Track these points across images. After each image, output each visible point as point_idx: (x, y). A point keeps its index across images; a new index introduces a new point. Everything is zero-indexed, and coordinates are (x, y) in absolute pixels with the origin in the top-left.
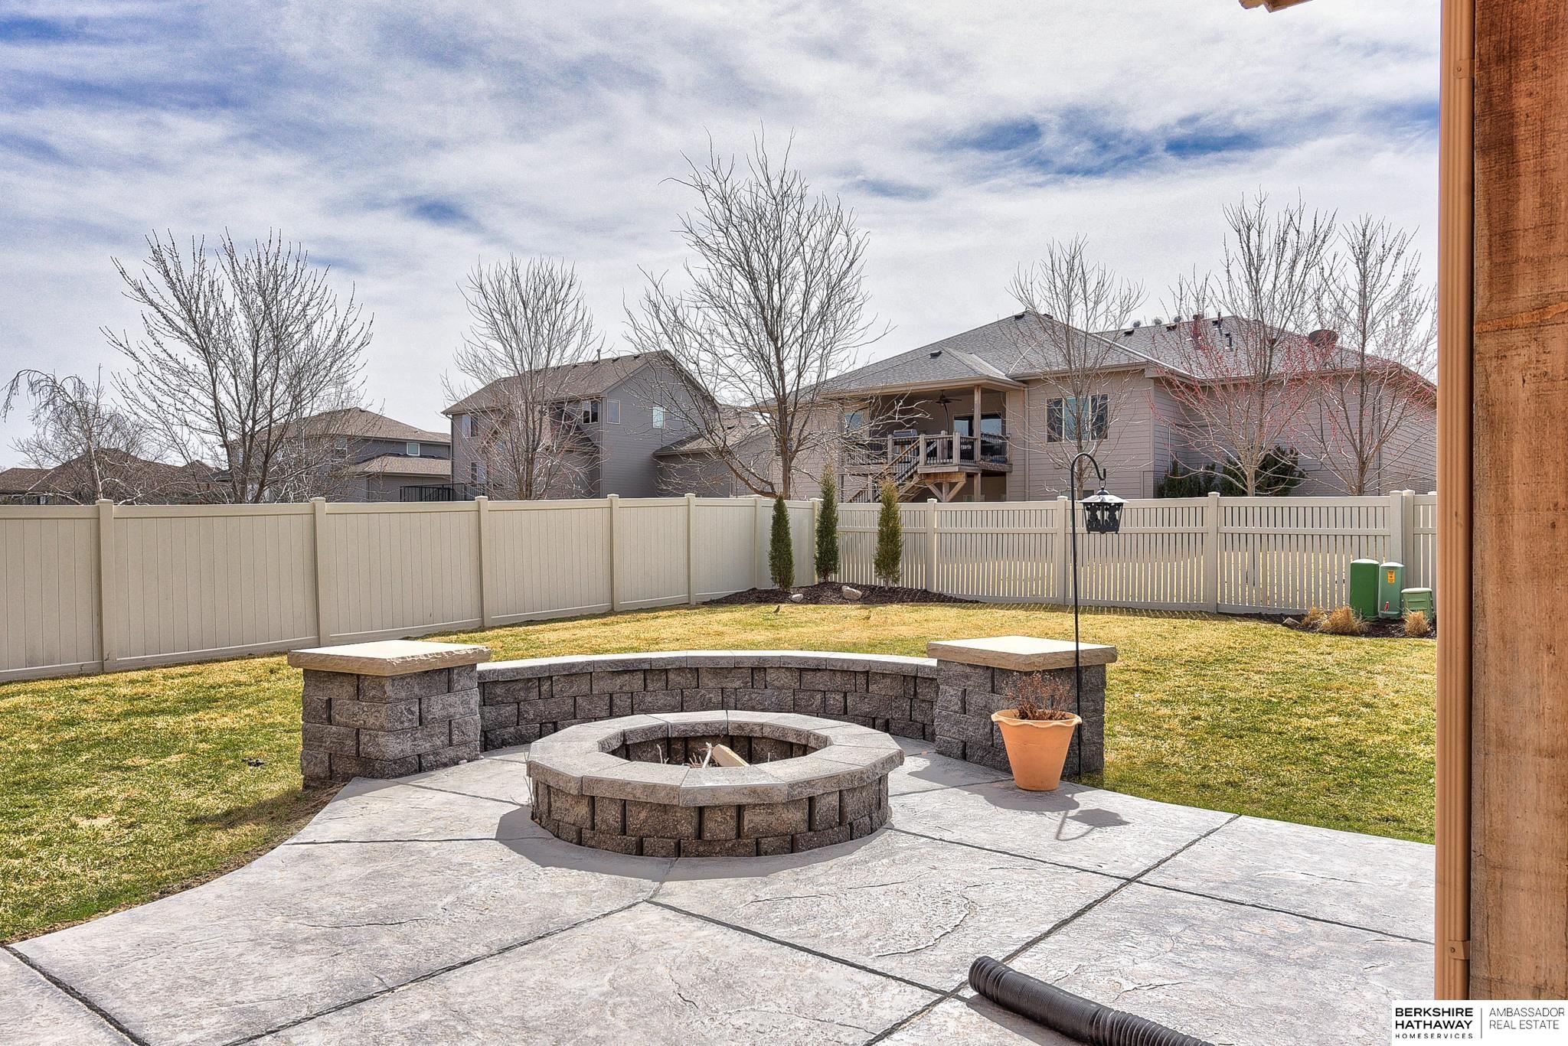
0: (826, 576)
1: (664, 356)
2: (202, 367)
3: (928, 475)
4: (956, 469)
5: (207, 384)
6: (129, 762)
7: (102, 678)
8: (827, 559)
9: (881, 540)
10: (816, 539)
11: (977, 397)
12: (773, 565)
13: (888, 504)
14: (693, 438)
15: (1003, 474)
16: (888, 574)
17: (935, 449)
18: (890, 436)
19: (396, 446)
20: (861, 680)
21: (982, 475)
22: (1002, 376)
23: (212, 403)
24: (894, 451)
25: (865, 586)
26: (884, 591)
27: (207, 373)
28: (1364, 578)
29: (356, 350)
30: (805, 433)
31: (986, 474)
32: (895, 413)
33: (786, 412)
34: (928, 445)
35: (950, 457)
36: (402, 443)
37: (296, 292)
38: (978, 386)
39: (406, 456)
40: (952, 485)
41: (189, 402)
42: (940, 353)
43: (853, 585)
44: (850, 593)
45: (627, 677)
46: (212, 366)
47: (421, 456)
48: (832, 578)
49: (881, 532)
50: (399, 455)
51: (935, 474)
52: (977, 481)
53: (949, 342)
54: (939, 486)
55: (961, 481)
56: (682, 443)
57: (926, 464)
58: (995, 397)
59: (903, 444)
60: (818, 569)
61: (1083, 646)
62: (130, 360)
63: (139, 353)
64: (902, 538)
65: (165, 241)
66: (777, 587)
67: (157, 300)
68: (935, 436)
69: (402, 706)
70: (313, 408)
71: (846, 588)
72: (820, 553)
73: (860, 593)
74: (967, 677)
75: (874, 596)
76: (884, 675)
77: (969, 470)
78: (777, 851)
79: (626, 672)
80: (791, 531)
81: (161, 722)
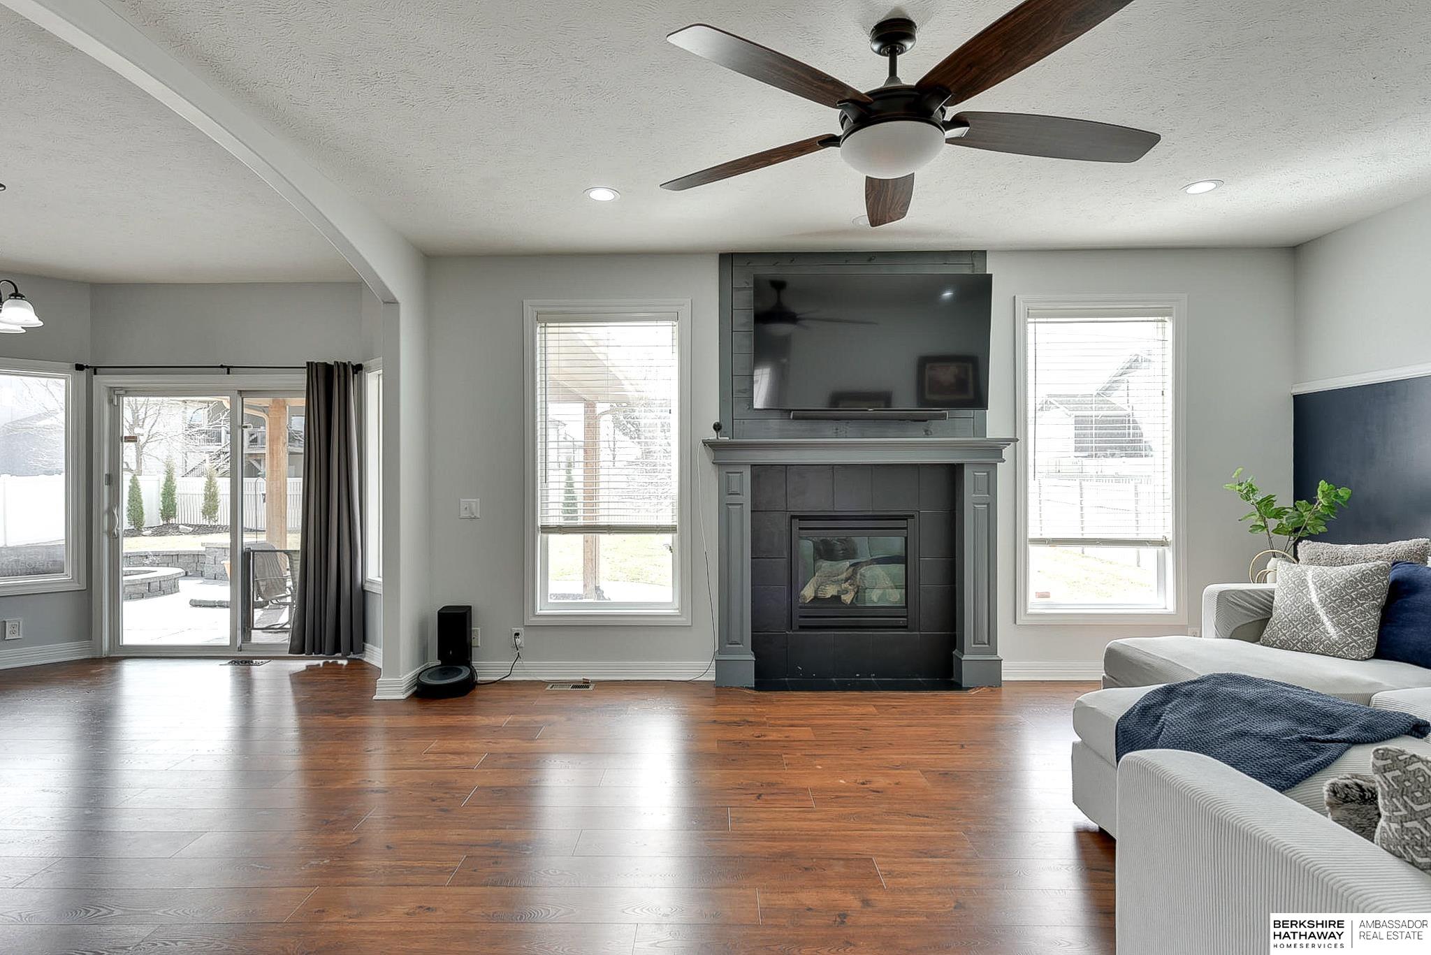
0: (168, 520)
8: (168, 510)
9: (206, 499)
10: (161, 499)
12: (129, 515)
13: (210, 478)
16: (210, 518)
20: (175, 558)
25: (194, 525)
26: (207, 528)
30: (153, 431)
32: (220, 421)
33: (138, 418)
43: (186, 525)
44: (184, 529)
48: (172, 521)
49: (206, 495)
60: (163, 516)
61: (258, 540)
66: (132, 527)
71: (181, 527)
72: (164, 507)
73: (191, 529)
74: (216, 552)
75: (200, 530)
76: (185, 555)
78: (138, 598)
80: (142, 494)
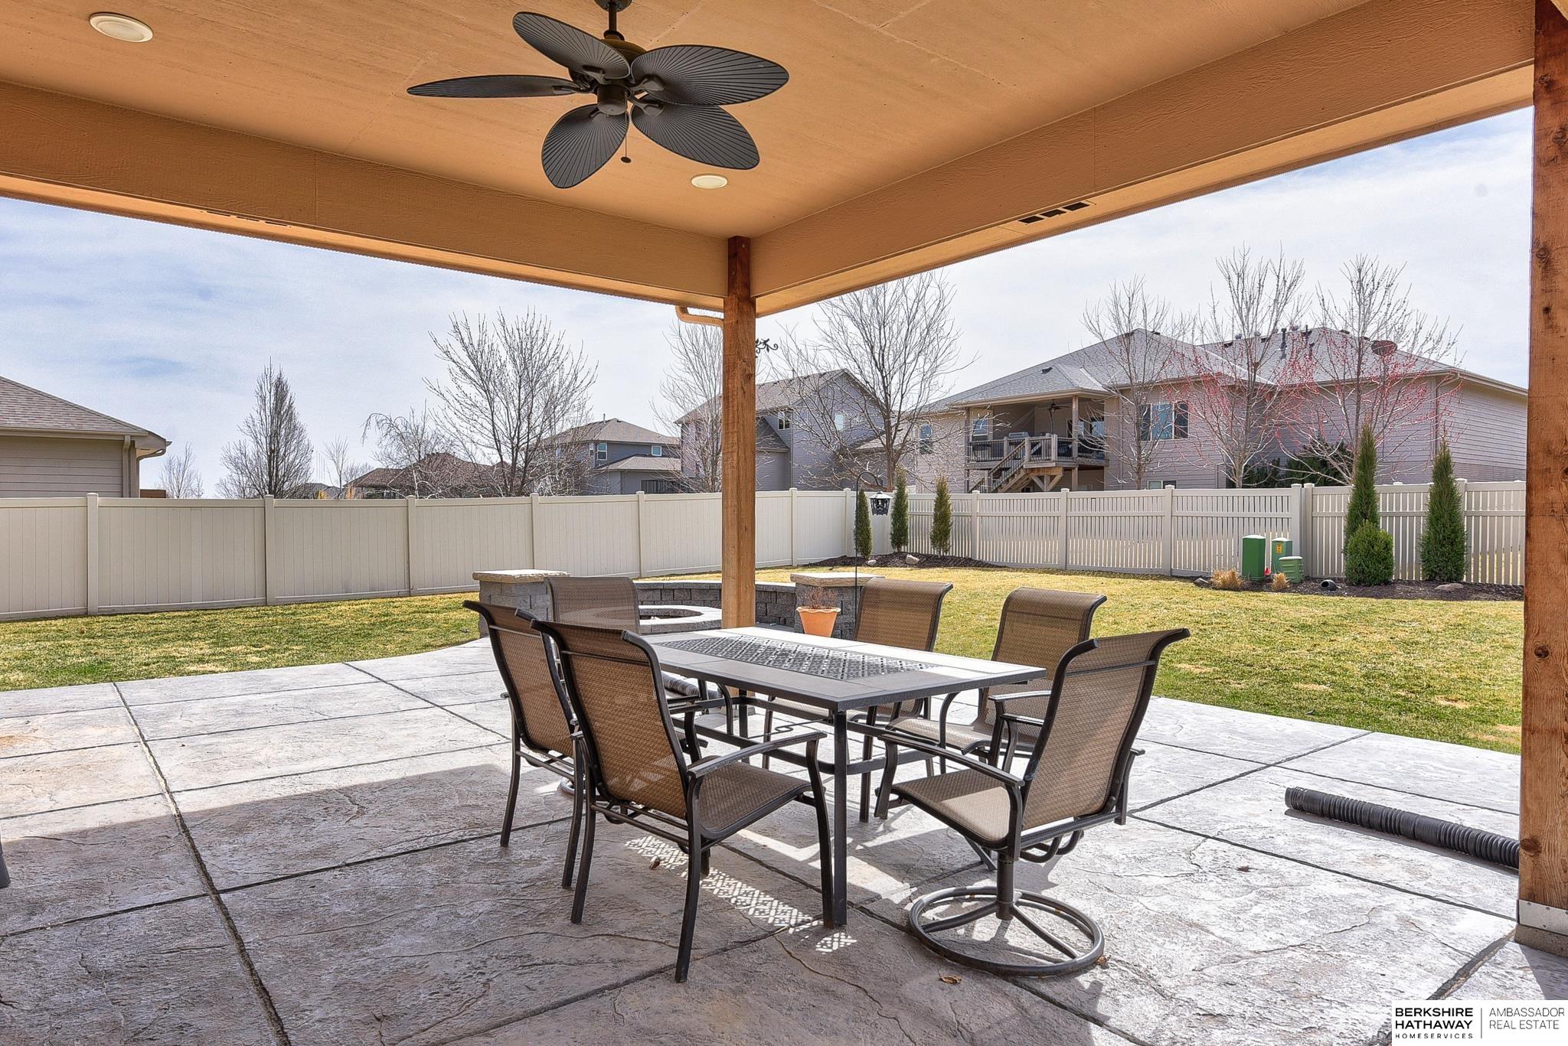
0: (899, 547)
1: (846, 375)
2: (486, 404)
3: (1032, 470)
4: (1054, 464)
5: (488, 413)
6: (408, 630)
7: (408, 598)
8: (900, 535)
9: (935, 521)
10: (892, 521)
11: (1075, 406)
12: (856, 539)
13: (941, 494)
14: (868, 440)
15: (1102, 468)
16: (940, 546)
17: (1040, 449)
18: (1005, 438)
19: (643, 449)
21: (1079, 469)
22: (1099, 387)
23: (491, 428)
24: (1008, 449)
25: (925, 555)
26: (938, 559)
27: (488, 407)
28: (1253, 549)
29: (586, 387)
31: (1082, 468)
34: (1033, 445)
35: (1050, 455)
36: (649, 445)
37: (544, 349)
38: (1076, 396)
39: (651, 456)
40: (1052, 478)
41: (478, 426)
42: (1051, 369)
43: (915, 555)
44: (912, 560)
45: (651, 593)
46: (491, 401)
47: (663, 456)
48: (903, 549)
49: (936, 516)
50: (646, 456)
51: (1038, 469)
52: (1075, 473)
53: (1060, 360)
54: (1041, 478)
55: (1059, 474)
56: (862, 443)
57: (1030, 460)
58: (1092, 404)
59: (1016, 444)
60: (893, 542)
62: (440, 399)
63: (446, 395)
64: (952, 519)
65: (460, 319)
66: (859, 555)
67: (455, 358)
68: (1041, 438)
69: (520, 598)
70: (562, 426)
71: (910, 556)
72: (894, 532)
73: (917, 559)
75: (927, 561)
77: (1066, 465)
79: (651, 590)
81: (429, 616)
